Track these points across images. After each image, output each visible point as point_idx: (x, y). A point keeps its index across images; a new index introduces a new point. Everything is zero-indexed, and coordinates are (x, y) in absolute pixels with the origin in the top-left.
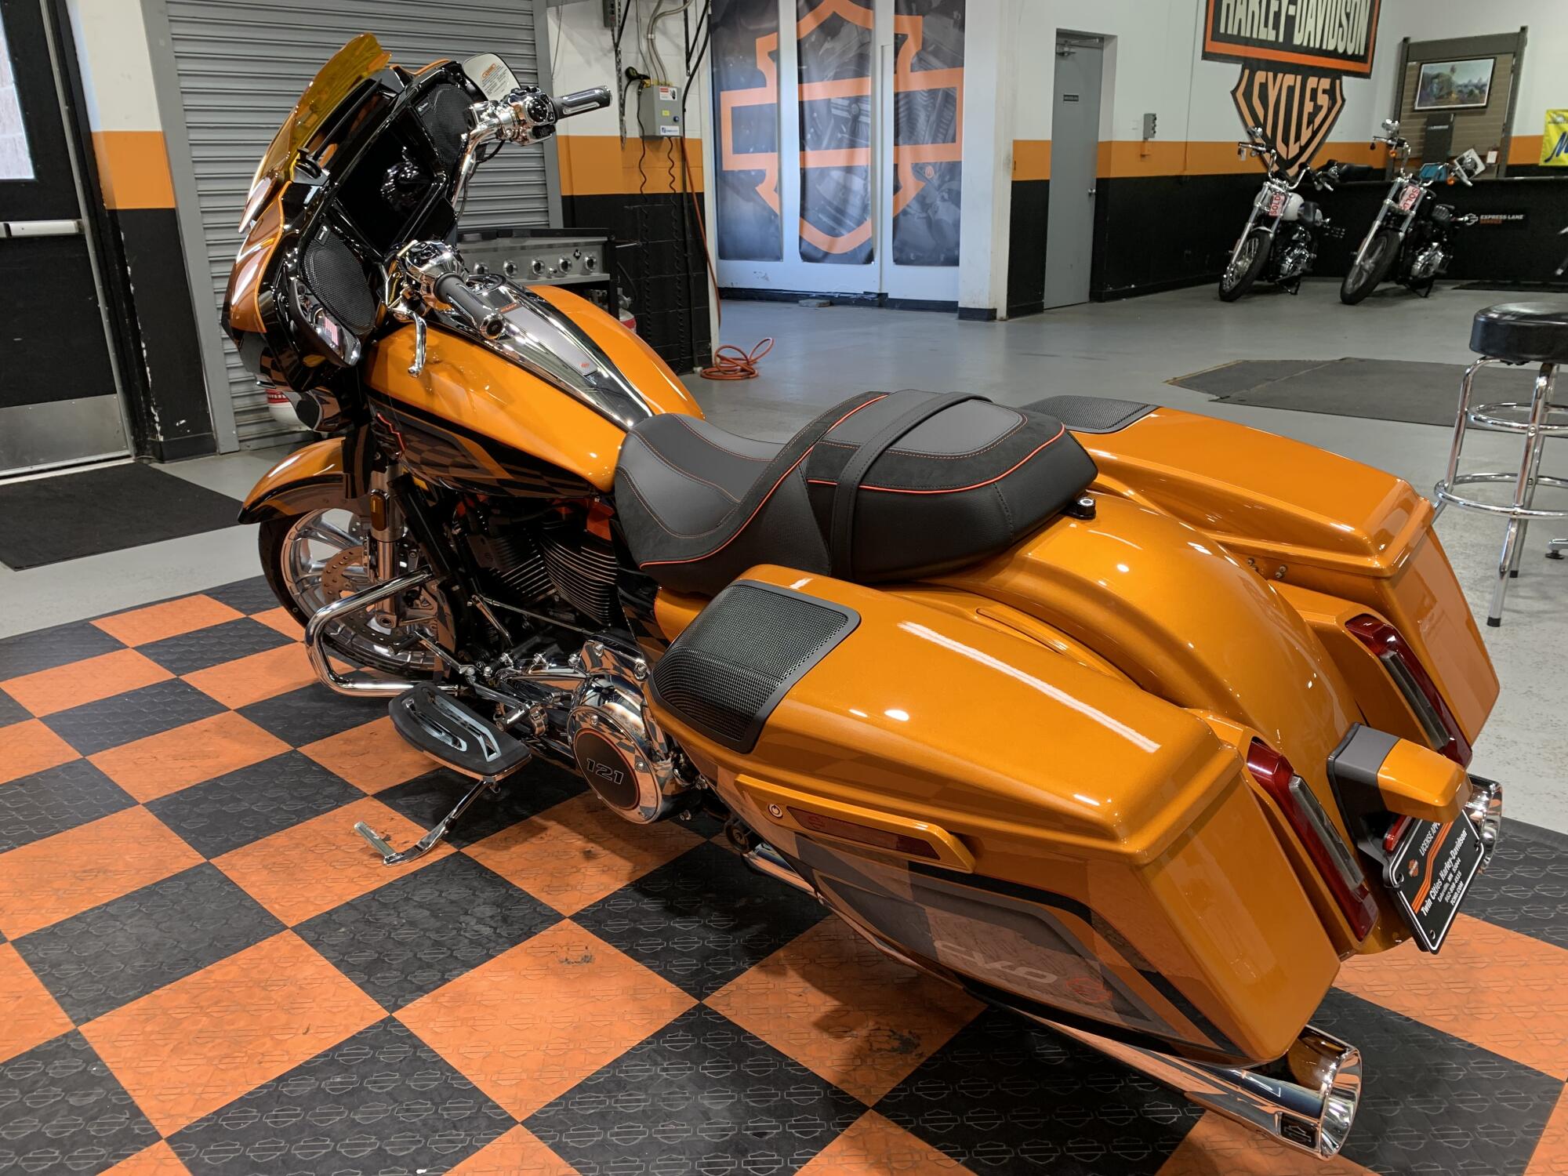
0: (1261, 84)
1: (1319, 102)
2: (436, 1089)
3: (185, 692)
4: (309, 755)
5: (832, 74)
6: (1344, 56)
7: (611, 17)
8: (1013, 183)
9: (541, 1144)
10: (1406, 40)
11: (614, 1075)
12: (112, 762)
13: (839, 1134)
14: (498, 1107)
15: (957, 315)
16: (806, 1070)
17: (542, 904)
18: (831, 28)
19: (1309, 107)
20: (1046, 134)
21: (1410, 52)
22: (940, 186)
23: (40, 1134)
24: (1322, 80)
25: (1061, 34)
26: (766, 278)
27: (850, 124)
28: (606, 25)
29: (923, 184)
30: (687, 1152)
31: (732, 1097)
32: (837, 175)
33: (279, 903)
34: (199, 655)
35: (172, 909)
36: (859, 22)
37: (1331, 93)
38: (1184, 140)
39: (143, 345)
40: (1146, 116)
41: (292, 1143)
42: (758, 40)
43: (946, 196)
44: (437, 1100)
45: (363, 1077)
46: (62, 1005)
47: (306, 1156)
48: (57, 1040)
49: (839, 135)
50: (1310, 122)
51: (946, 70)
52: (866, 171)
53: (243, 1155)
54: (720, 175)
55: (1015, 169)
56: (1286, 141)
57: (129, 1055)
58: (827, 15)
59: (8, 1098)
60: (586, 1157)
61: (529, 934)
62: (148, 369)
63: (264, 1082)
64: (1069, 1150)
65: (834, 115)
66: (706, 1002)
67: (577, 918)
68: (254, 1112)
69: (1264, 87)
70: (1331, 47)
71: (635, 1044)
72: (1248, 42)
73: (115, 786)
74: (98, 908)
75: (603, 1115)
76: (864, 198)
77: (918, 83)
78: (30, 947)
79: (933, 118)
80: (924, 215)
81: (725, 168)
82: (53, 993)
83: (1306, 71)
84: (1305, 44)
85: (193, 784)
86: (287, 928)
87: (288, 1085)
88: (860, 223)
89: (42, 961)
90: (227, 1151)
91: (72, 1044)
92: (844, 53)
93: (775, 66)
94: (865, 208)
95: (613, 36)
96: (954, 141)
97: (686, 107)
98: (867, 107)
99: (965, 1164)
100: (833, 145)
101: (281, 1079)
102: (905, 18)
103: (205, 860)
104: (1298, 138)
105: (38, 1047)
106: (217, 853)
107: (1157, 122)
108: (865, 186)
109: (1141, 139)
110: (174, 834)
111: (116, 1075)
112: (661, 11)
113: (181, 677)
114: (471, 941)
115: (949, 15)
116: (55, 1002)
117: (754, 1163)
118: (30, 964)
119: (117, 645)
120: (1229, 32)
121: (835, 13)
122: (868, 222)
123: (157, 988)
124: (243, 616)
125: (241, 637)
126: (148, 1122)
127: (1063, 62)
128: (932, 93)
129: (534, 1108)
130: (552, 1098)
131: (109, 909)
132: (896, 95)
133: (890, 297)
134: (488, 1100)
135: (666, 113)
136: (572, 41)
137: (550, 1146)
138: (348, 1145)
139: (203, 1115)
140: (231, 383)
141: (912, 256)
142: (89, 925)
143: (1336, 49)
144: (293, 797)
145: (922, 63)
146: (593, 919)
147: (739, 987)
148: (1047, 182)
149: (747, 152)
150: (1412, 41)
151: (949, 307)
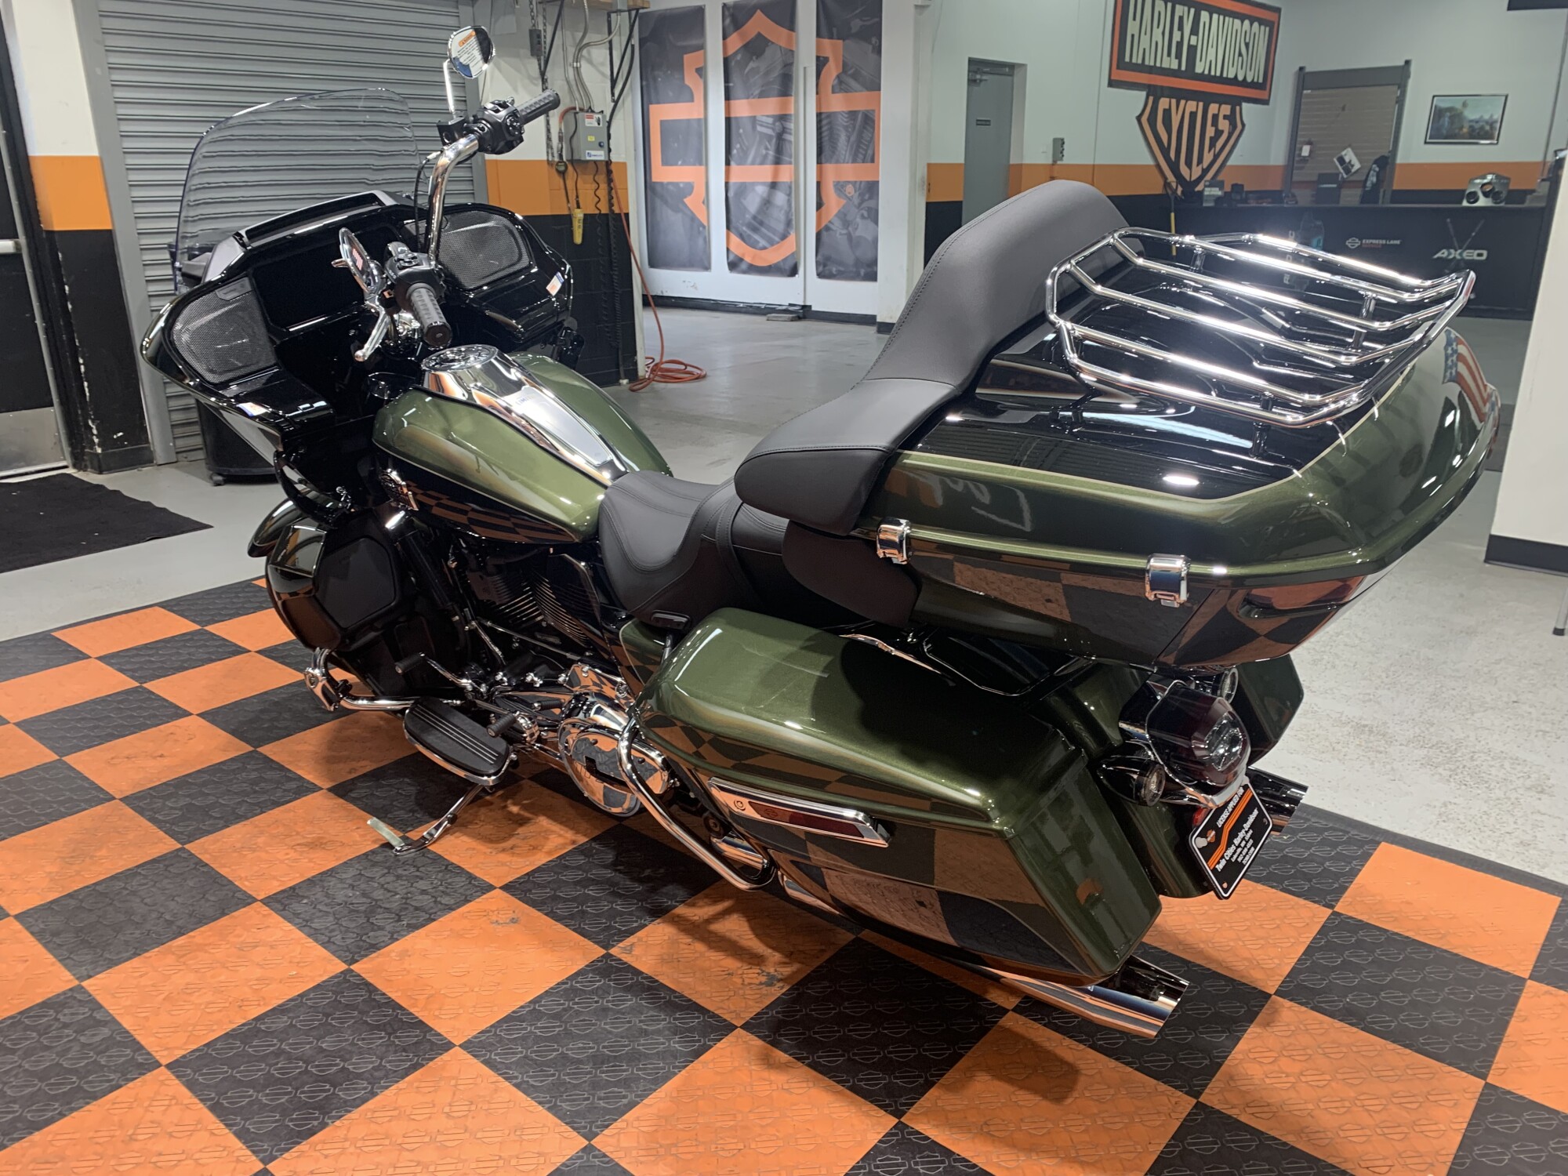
0: (1165, 110)
1: (1220, 128)
2: (389, 1023)
3: (149, 699)
4: (268, 754)
5: (757, 92)
6: (1244, 83)
7: (538, 47)
8: (928, 204)
9: (475, 1060)
10: (1301, 69)
11: (534, 1009)
12: (88, 762)
13: (711, 1047)
14: (439, 1035)
15: (873, 329)
16: (690, 1000)
17: (475, 878)
18: (756, 47)
19: (1210, 132)
20: (958, 157)
21: (1305, 79)
22: (860, 204)
23: (58, 1064)
24: (1223, 106)
25: (971, 61)
26: (694, 286)
27: (774, 140)
28: (532, 55)
29: (844, 201)
30: (591, 1065)
31: (629, 1022)
32: (762, 190)
33: (247, 880)
34: (160, 665)
35: (154, 886)
36: (783, 44)
37: (1231, 118)
38: (1092, 163)
39: (81, 361)
40: (1055, 140)
41: (271, 1066)
42: (685, 56)
43: (866, 214)
44: (390, 1030)
45: (327, 1015)
46: (66, 966)
47: (282, 1074)
48: (64, 993)
49: (764, 152)
50: (1212, 145)
51: (865, 93)
52: (790, 187)
53: (231, 1075)
54: (650, 187)
55: (929, 191)
56: (1189, 164)
57: (128, 1003)
58: (753, 35)
59: (27, 1039)
60: (510, 1069)
61: (466, 901)
62: (86, 384)
63: (244, 1021)
64: (890, 1053)
65: (761, 133)
66: (614, 951)
67: (506, 888)
68: (238, 1044)
69: (1167, 113)
70: (1231, 76)
71: (552, 985)
72: (1152, 70)
73: (93, 783)
74: (87, 887)
75: (524, 1038)
76: (788, 213)
77: (838, 104)
78: (30, 920)
79: (853, 138)
80: (844, 232)
81: (654, 180)
82: (55, 956)
83: (1207, 99)
84: (1206, 72)
85: (164, 780)
86: (255, 900)
87: (264, 1023)
88: (784, 237)
89: (43, 931)
90: (215, 1074)
91: (78, 996)
92: (767, 73)
93: (701, 82)
94: (789, 223)
95: (540, 65)
96: (873, 161)
97: (612, 131)
98: (792, 126)
99: (809, 1065)
100: (758, 160)
101: (257, 1019)
102: (826, 42)
103: (180, 846)
104: (1200, 161)
105: (49, 999)
106: (192, 837)
107: (1065, 146)
108: (789, 201)
109: (1050, 162)
110: (150, 824)
111: (118, 1018)
112: (585, 42)
113: (145, 685)
114: (417, 909)
115: (867, 40)
116: (59, 964)
117: (644, 1069)
118: (32, 933)
119: (80, 656)
120: (1134, 61)
121: (759, 34)
122: (792, 236)
123: (147, 951)
124: (199, 627)
125: (196, 647)
126: (149, 1054)
127: (976, 88)
128: (853, 114)
129: (470, 1033)
130: (483, 1027)
131: (97, 888)
132: (819, 115)
133: (813, 309)
134: (432, 1029)
135: (591, 139)
136: (500, 70)
137: (482, 1062)
138: (317, 1066)
139: (195, 1047)
140: (168, 397)
141: (834, 270)
142: (82, 901)
143: (1236, 76)
144: (255, 792)
145: (841, 86)
146: (520, 888)
147: (640, 940)
148: (961, 202)
149: (676, 164)
150: (1308, 69)
151: (868, 320)
